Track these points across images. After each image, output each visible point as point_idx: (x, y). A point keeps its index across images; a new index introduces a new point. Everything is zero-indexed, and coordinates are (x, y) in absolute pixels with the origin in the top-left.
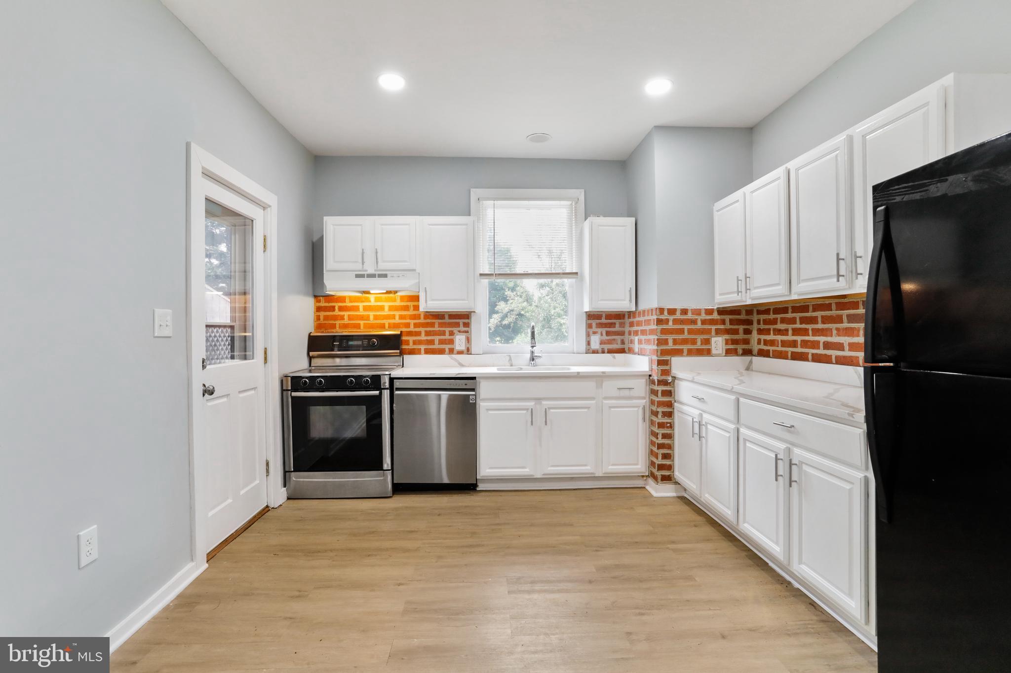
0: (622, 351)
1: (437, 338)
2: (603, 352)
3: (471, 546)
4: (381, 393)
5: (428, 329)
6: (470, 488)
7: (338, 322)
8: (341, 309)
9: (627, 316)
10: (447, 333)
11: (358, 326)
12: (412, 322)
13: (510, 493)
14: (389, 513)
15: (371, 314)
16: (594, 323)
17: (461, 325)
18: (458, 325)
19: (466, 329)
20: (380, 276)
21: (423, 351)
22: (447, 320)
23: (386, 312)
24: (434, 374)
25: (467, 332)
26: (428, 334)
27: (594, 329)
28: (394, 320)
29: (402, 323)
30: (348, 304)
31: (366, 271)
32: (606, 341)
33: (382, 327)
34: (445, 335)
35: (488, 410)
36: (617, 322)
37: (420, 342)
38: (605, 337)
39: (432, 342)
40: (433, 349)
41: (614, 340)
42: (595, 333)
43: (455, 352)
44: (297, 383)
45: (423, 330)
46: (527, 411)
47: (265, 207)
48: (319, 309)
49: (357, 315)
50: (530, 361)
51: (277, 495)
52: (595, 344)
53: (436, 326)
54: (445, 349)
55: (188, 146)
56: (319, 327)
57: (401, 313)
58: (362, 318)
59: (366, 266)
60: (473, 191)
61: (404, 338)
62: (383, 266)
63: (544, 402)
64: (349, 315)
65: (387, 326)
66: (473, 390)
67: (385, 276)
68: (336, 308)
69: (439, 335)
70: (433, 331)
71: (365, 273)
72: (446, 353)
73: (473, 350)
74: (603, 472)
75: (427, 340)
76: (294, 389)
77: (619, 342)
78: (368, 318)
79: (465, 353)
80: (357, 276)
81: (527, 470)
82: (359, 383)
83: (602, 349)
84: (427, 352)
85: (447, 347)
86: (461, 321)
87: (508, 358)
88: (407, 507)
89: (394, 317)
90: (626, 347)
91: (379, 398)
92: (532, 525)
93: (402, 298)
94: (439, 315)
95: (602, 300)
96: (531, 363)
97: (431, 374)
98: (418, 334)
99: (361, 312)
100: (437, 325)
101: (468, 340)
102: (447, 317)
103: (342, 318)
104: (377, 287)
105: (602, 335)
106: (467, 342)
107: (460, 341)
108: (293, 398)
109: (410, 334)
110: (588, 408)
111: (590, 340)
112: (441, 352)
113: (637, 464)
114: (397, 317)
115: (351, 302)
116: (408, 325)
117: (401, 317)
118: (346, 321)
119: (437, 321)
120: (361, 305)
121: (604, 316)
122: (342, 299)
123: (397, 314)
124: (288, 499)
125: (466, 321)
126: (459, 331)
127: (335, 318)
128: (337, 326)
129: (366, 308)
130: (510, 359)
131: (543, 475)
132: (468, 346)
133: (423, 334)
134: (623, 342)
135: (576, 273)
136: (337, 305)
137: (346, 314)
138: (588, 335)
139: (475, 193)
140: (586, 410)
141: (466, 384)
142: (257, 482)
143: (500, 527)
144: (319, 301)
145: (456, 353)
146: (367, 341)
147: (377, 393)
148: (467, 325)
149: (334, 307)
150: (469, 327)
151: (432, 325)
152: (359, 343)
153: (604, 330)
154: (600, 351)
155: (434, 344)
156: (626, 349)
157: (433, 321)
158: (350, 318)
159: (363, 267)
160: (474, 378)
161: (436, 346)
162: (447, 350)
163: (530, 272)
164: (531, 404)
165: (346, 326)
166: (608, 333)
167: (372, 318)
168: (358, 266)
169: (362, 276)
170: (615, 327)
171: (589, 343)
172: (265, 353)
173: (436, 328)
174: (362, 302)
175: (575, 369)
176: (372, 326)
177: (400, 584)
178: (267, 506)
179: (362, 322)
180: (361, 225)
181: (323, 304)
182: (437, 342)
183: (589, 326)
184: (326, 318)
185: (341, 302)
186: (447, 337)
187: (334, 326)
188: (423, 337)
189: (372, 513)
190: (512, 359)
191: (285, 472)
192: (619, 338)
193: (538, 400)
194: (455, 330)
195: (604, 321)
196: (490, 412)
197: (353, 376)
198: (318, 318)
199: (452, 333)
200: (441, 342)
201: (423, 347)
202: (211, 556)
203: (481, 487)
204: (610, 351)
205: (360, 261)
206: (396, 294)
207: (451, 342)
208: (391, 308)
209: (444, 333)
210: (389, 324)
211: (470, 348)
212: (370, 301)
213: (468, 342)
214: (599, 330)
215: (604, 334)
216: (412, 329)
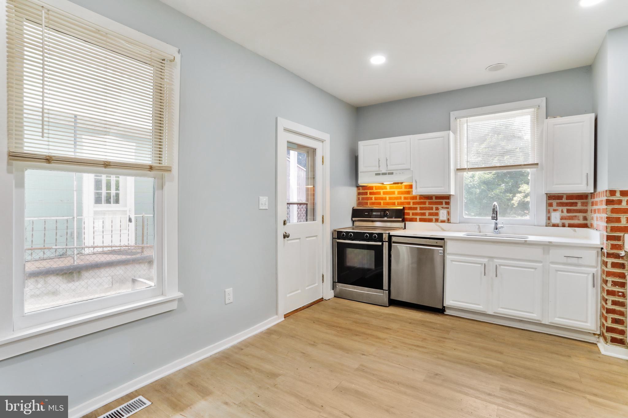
0: (585, 226)
1: (427, 212)
2: (564, 226)
3: (418, 346)
4: (383, 244)
5: (422, 206)
6: (440, 311)
7: (369, 201)
8: (371, 193)
9: (589, 197)
10: (434, 209)
11: (380, 204)
12: (412, 201)
13: (467, 320)
14: (381, 315)
15: (388, 196)
16: (555, 202)
17: (444, 203)
18: (441, 203)
19: (447, 206)
20: (389, 174)
21: (418, 220)
22: (434, 200)
23: (396, 195)
25: (448, 208)
26: (421, 209)
27: (555, 207)
28: (400, 200)
29: (406, 202)
30: (374, 191)
31: (381, 171)
32: (567, 217)
33: (394, 204)
34: (433, 210)
35: (452, 261)
36: (579, 202)
37: (416, 214)
38: (565, 214)
39: (424, 214)
40: (425, 218)
41: (576, 216)
42: (555, 210)
43: (439, 221)
44: (339, 235)
45: (418, 206)
46: (482, 265)
47: (322, 141)
48: (359, 194)
49: (380, 197)
50: (494, 229)
51: (329, 294)
52: (556, 219)
53: (427, 204)
54: (432, 219)
55: (276, 119)
56: (359, 204)
57: (404, 196)
58: (382, 199)
59: (381, 169)
60: (452, 113)
61: (406, 211)
62: (391, 168)
63: (496, 260)
64: (375, 197)
65: (396, 204)
66: (441, 247)
67: (392, 173)
68: (368, 193)
69: (428, 210)
70: (425, 207)
71: (381, 172)
72: (433, 221)
73: (452, 220)
74: (549, 322)
75: (421, 213)
76: (339, 238)
77: (581, 218)
79: (446, 222)
80: (377, 174)
81: (481, 307)
82: (371, 237)
83: (563, 223)
84: (421, 220)
85: (434, 218)
86: (444, 201)
87: (477, 227)
88: (393, 314)
89: (400, 198)
90: (588, 222)
91: (381, 247)
93: (406, 186)
94: (428, 197)
95: (557, 184)
96: (495, 231)
98: (416, 209)
99: (382, 195)
100: (427, 203)
101: (449, 213)
102: (434, 198)
103: (371, 199)
104: (388, 181)
105: (562, 212)
106: (448, 214)
107: (443, 215)
108: (338, 243)
109: (410, 208)
110: (536, 269)
111: (551, 215)
112: (430, 220)
114: (403, 198)
115: (376, 189)
116: (409, 203)
117: (405, 198)
118: (373, 201)
119: (427, 201)
120: (382, 191)
121: (565, 197)
122: (371, 188)
123: (403, 196)
124: (335, 297)
125: (447, 201)
126: (443, 208)
127: (368, 199)
128: (369, 203)
129: (384, 193)
130: (479, 228)
131: (494, 313)
132: (448, 217)
133: (418, 209)
134: (585, 219)
135: (537, 164)
136: (369, 191)
137: (373, 196)
138: (548, 212)
139: (453, 114)
140: (533, 270)
141: (437, 243)
142: (317, 284)
143: (445, 340)
144: (359, 189)
145: (440, 221)
146: (383, 212)
147: (380, 243)
148: (448, 203)
149: (367, 193)
150: (449, 205)
151: (425, 203)
152: (379, 213)
153: (565, 209)
154: (560, 224)
155: (425, 216)
156: (589, 225)
157: (425, 200)
158: (376, 199)
159: (379, 169)
160: (443, 239)
161: (427, 217)
162: (434, 220)
164: (485, 260)
165: (373, 204)
166: (568, 211)
167: (388, 199)
168: (377, 169)
169: (379, 174)
170: (576, 206)
171: (549, 218)
172: (323, 218)
173: (427, 205)
174: (382, 189)
175: (531, 238)
176: (388, 204)
177: (363, 355)
178: (322, 298)
179: (382, 201)
180: (378, 144)
181: (361, 191)
182: (427, 214)
183: (550, 205)
184: (363, 199)
186: (434, 211)
187: (367, 203)
188: (418, 211)
189: (372, 313)
190: (481, 227)
191: (334, 282)
192: (581, 215)
193: (491, 258)
194: (440, 206)
195: (564, 200)
196: (454, 263)
197: (368, 233)
198: (359, 199)
199: (437, 209)
200: (430, 214)
201: (418, 217)
203: (447, 312)
204: (570, 226)
205: (378, 166)
206: (402, 184)
207: (437, 214)
208: (399, 193)
209: (432, 209)
210: (398, 202)
211: (450, 219)
212: (387, 189)
213: (449, 215)
214: (560, 208)
215: (565, 211)
216: (411, 205)
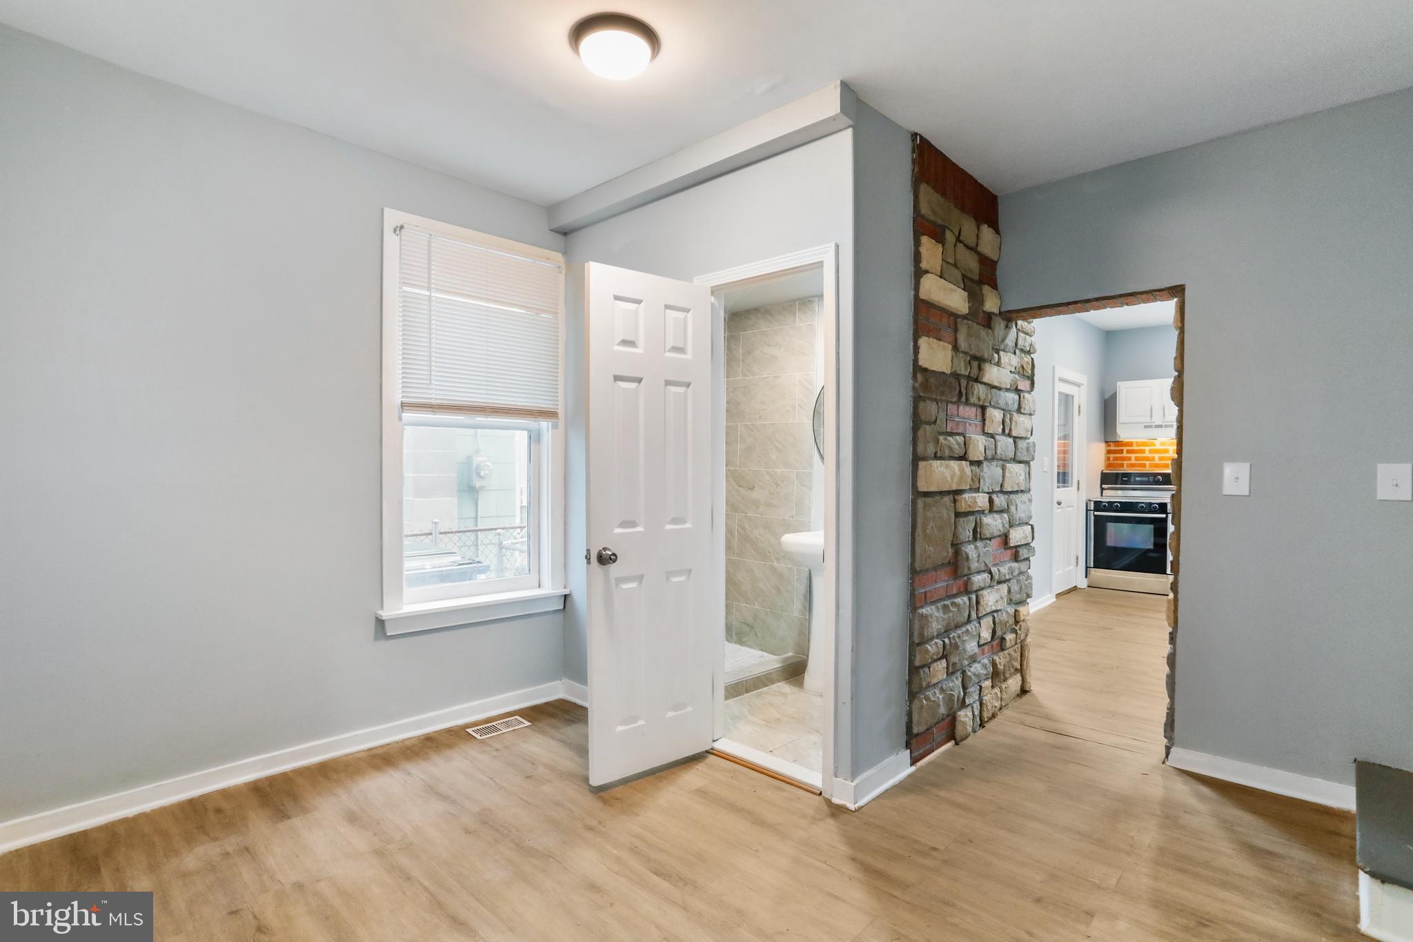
4: (1167, 517)
7: (1125, 462)
8: (1128, 452)
11: (1144, 466)
15: (1157, 456)
20: (1167, 426)
30: (1135, 448)
33: (1167, 466)
44: (1098, 506)
47: (1079, 385)
48: (1109, 452)
49: (1143, 456)
51: (1083, 583)
56: (1109, 466)
58: (1147, 459)
59: (1153, 419)
62: (1169, 418)
64: (1136, 457)
67: (1172, 426)
68: (1125, 451)
71: (1153, 424)
76: (1096, 509)
78: (1153, 459)
80: (1146, 427)
82: (1150, 508)
91: (1165, 520)
99: (1147, 454)
103: (1130, 459)
108: (1095, 516)
115: (1137, 446)
118: (1133, 461)
120: (1147, 449)
122: (1130, 444)
124: (1088, 586)
127: (1123, 459)
128: (1125, 465)
129: (1151, 451)
136: (1125, 449)
137: (1133, 456)
142: (1072, 567)
144: (1110, 446)
146: (1152, 477)
147: (1164, 516)
149: (1123, 450)
152: (1146, 479)
158: (1136, 459)
159: (1151, 420)
165: (1133, 465)
167: (1157, 459)
168: (1148, 419)
169: (1151, 427)
172: (1078, 483)
176: (1157, 466)
178: (1076, 587)
179: (1147, 463)
180: (1149, 386)
181: (1113, 448)
184: (1115, 459)
185: (1130, 446)
187: (1122, 465)
191: (1087, 567)
197: (1143, 503)
198: (1108, 459)
202: (1058, 595)
205: (1149, 414)
212: (1155, 445)
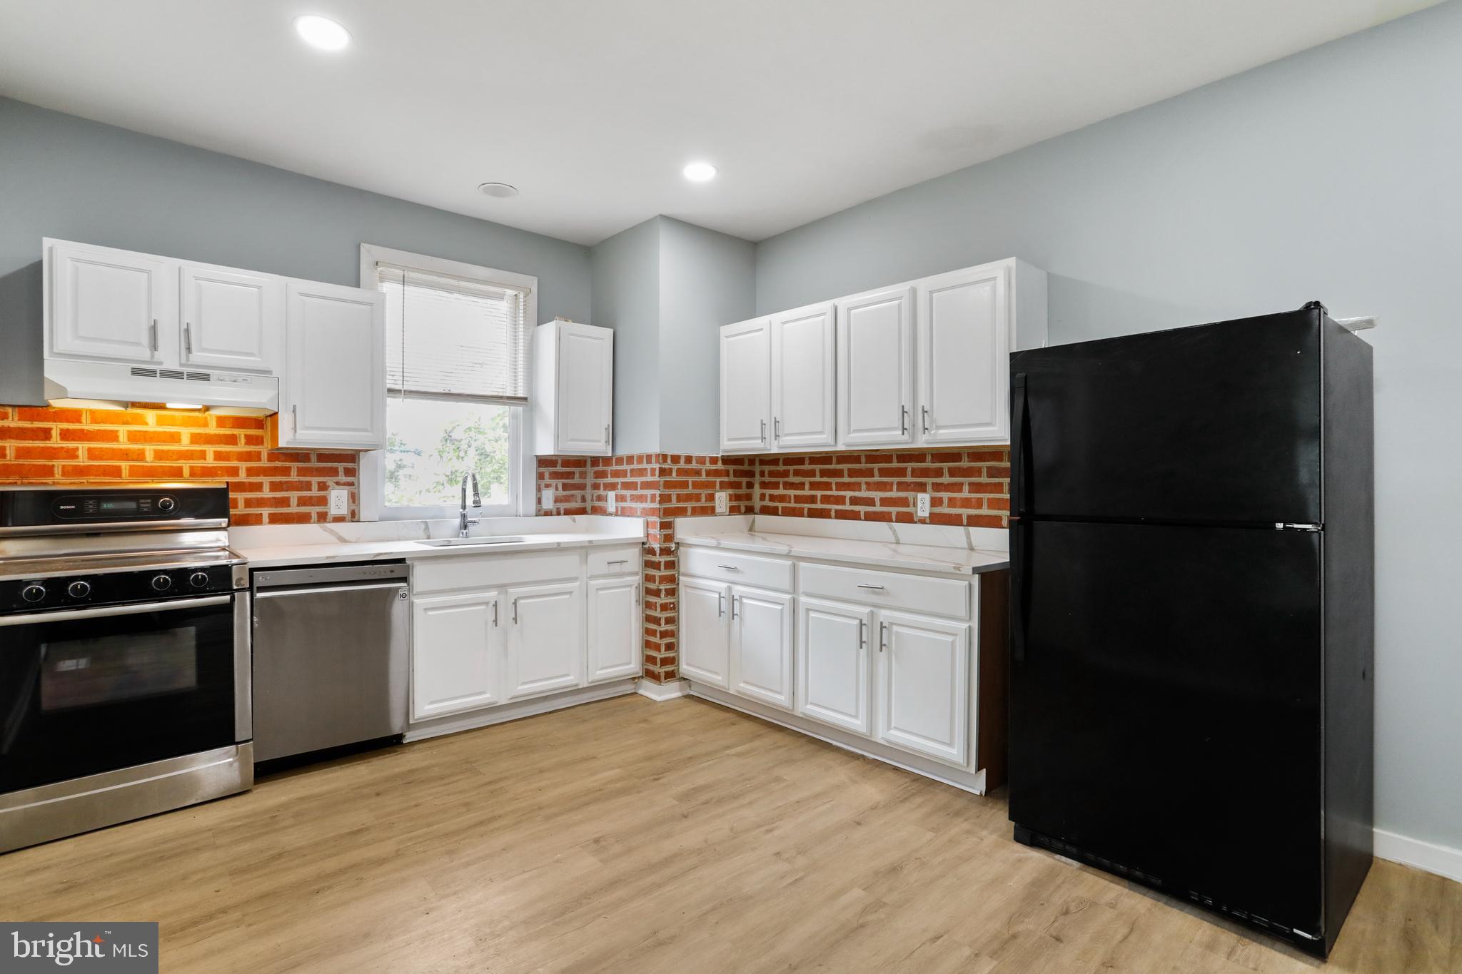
0: (582, 511)
1: (294, 496)
2: (559, 514)
4: (233, 599)
5: (277, 479)
6: (393, 743)
8: (68, 435)
9: (589, 463)
10: (315, 486)
11: (117, 472)
12: (243, 466)
13: (465, 735)
15: (149, 450)
16: (547, 471)
17: (341, 472)
18: (334, 472)
19: (350, 479)
20: (192, 376)
21: (265, 518)
22: (314, 464)
23: (185, 444)
24: (334, 557)
25: (352, 484)
26: (275, 487)
27: (547, 481)
28: (202, 461)
29: (221, 467)
30: (85, 426)
31: (161, 363)
32: (562, 498)
33: (177, 474)
34: (310, 490)
35: (426, 610)
36: (577, 470)
37: (260, 503)
38: (561, 493)
39: (285, 502)
40: (288, 514)
41: (573, 496)
42: (547, 486)
43: (329, 518)
45: (266, 480)
46: (487, 606)
49: (113, 450)
50: (461, 529)
52: (548, 503)
53: (292, 473)
54: (310, 513)
57: (215, 449)
58: (125, 455)
59: (159, 355)
60: (365, 248)
61: (232, 495)
62: (198, 357)
63: (511, 590)
64: (89, 450)
65: (186, 472)
66: (404, 579)
67: (206, 377)
68: (55, 434)
69: (298, 490)
70: (287, 482)
71: (158, 368)
72: (312, 521)
73: (363, 515)
74: (590, 681)
75: (274, 498)
77: (579, 499)
78: (140, 456)
79: (347, 519)
80: (135, 372)
81: (488, 695)
82: (182, 583)
83: (557, 508)
84: (275, 519)
85: (313, 510)
86: (341, 466)
87: (423, 526)
89: (203, 455)
90: (588, 506)
91: (228, 609)
92: (541, 771)
93: (221, 421)
94: (298, 454)
95: (572, 440)
96: (462, 533)
97: (328, 557)
98: (258, 487)
99: (123, 444)
100: (294, 472)
101: (354, 498)
102: (314, 458)
103: (70, 454)
104: (181, 397)
105: (557, 489)
106: (351, 500)
107: (338, 500)
109: (241, 487)
110: (570, 593)
111: (541, 495)
112: (303, 519)
113: (629, 663)
114: (210, 456)
115: (94, 421)
116: (234, 471)
117: (219, 456)
118: (81, 461)
119: (294, 466)
120: (122, 430)
121: (560, 462)
122: (73, 416)
123: (210, 450)
125: (350, 465)
126: (338, 483)
128: (59, 471)
129: (133, 437)
130: (427, 528)
131: (511, 699)
132: (352, 508)
133: (266, 487)
134: (584, 500)
135: (525, 399)
136: (57, 427)
137: (81, 446)
138: (539, 490)
139: (369, 252)
140: (567, 596)
141: (392, 571)
144: (4, 417)
145: (331, 519)
146: (149, 501)
147: (227, 598)
148: (351, 472)
149: (48, 431)
150: (354, 476)
151: (286, 471)
152: (132, 505)
153: (560, 482)
154: (554, 512)
155: (289, 506)
156: (589, 510)
157: (287, 464)
158: (94, 455)
159: (153, 356)
160: (402, 561)
161: (294, 509)
162: (314, 516)
163: (453, 391)
164: (493, 594)
166: (565, 487)
167: (149, 456)
168: (145, 353)
169: (151, 373)
170: (573, 478)
171: (539, 501)
173: (294, 477)
174: (124, 424)
175: (532, 540)
176: (152, 473)
179: (124, 465)
180: (148, 272)
182: (294, 502)
183: (541, 476)
184: (25, 453)
186: (315, 492)
188: (266, 493)
190: (429, 526)
192: (578, 493)
193: (502, 587)
194: (330, 481)
195: (559, 469)
196: (430, 613)
197: (165, 572)
199: (323, 487)
200: (302, 502)
201: (265, 512)
203: (410, 737)
204: (568, 512)
205: (148, 343)
206: (207, 413)
207: (323, 501)
208: (195, 439)
209: (308, 486)
210: (192, 468)
211: (356, 511)
212: (146, 424)
213: (354, 502)
214: (554, 482)
215: (560, 487)
216: (242, 477)
